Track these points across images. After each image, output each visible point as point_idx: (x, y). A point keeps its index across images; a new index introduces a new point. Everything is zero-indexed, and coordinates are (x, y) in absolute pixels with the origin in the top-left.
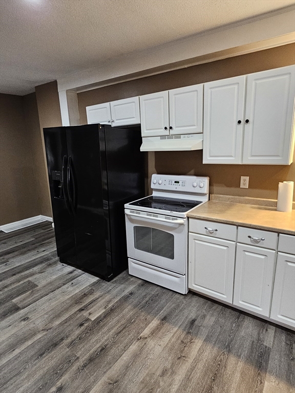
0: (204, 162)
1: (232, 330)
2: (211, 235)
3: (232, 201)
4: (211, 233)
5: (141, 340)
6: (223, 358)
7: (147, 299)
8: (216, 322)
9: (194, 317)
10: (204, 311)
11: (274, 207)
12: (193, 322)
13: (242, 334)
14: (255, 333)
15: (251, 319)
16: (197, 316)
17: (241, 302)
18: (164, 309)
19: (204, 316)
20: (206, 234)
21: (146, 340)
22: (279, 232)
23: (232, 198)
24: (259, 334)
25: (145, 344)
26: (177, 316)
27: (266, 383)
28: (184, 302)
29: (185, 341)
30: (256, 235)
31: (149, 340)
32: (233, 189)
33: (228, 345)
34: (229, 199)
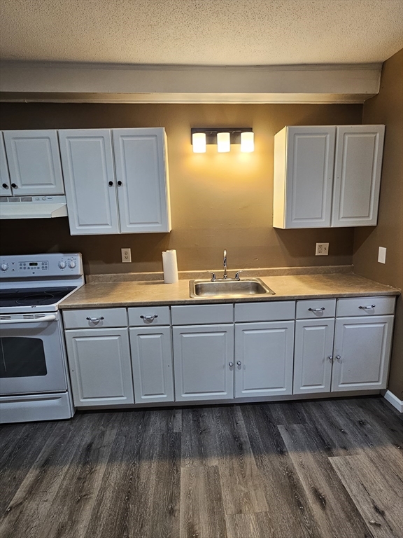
0: (73, 233)
1: (139, 433)
2: (96, 326)
3: (115, 281)
4: (96, 323)
5: (13, 510)
6: (135, 469)
7: (10, 450)
8: (118, 435)
9: (89, 442)
10: (102, 427)
11: (161, 280)
12: (89, 447)
13: (151, 432)
14: (164, 424)
15: (157, 412)
16: (94, 439)
17: (143, 397)
18: (43, 450)
19: (103, 434)
20: (89, 326)
21: (21, 506)
22: (170, 304)
23: (115, 276)
24: (167, 424)
25: (20, 513)
26: (64, 450)
27: (182, 469)
28: (72, 428)
29: (82, 477)
30: (149, 313)
31: (26, 503)
32: (114, 265)
33: (138, 452)
34: (111, 278)
